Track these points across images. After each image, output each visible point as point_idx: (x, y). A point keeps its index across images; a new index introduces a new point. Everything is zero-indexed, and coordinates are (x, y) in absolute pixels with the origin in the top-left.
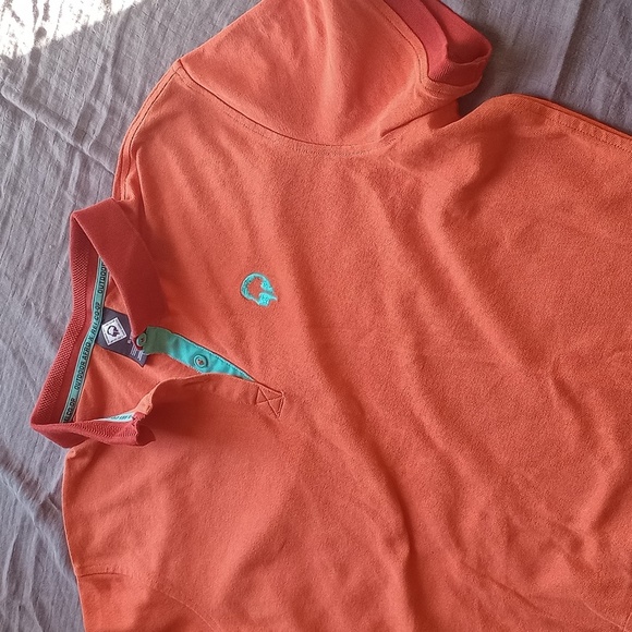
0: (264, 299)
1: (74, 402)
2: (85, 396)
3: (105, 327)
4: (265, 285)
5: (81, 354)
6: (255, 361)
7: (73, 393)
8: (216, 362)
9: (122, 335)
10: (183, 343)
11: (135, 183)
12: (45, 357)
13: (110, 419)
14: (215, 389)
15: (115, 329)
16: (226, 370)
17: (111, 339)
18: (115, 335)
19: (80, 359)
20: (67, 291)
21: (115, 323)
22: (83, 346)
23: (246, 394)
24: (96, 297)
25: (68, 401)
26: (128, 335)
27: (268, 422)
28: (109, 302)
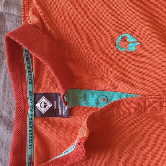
0: (132, 47)
1: (31, 158)
2: (37, 150)
3: (38, 105)
4: (130, 38)
5: (28, 126)
6: (138, 84)
7: (29, 152)
8: (113, 96)
9: (49, 105)
10: (89, 93)
11: (35, 13)
12: (5, 140)
13: (58, 157)
14: (117, 112)
15: (45, 103)
16: (121, 97)
17: (44, 110)
18: (45, 106)
19: (28, 129)
20: (8, 95)
21: (43, 99)
22: (28, 120)
23: (139, 105)
24: (29, 88)
25: (27, 158)
26: (53, 104)
27: (155, 118)
28: (37, 89)
